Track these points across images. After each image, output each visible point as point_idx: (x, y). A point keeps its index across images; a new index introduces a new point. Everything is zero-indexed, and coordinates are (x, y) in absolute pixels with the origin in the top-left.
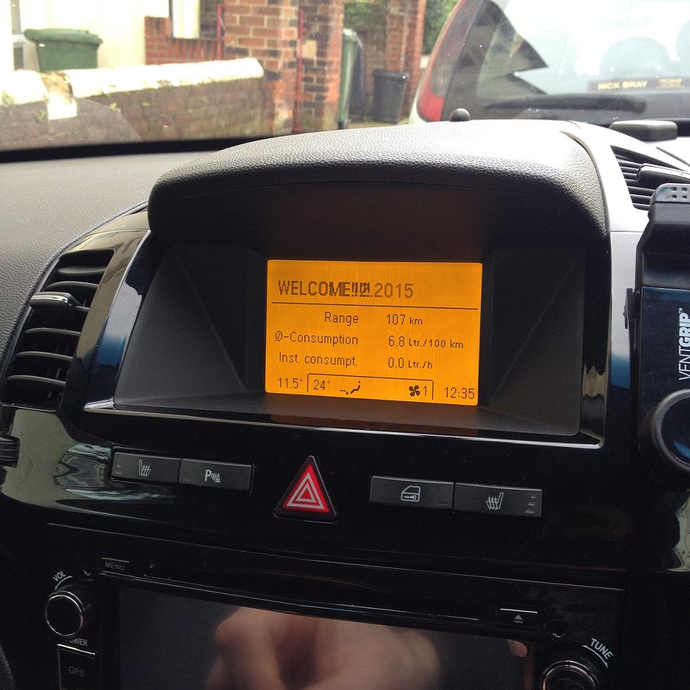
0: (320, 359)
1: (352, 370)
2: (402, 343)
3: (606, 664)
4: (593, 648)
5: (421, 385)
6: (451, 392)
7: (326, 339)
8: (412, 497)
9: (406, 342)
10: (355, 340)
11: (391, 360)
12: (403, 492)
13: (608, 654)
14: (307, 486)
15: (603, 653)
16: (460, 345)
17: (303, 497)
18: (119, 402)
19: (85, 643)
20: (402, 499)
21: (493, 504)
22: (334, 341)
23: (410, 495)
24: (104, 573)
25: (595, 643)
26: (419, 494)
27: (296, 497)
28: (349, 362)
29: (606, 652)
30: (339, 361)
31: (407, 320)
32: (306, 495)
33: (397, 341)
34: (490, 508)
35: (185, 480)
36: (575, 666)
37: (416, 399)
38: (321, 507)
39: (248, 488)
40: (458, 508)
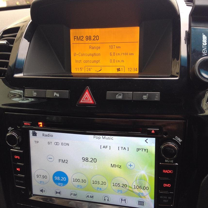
0: (88, 61)
1: (99, 64)
2: (114, 55)
3: (180, 144)
4: (176, 139)
5: (121, 68)
6: (130, 70)
7: (90, 55)
8: (120, 97)
9: (116, 54)
10: (99, 54)
11: (111, 60)
12: (117, 96)
13: (181, 141)
14: (87, 96)
15: (179, 140)
16: (132, 54)
17: (85, 99)
18: (25, 74)
19: (19, 148)
20: (116, 98)
21: (145, 98)
22: (93, 55)
23: (119, 97)
24: (24, 127)
25: (177, 137)
26: (122, 96)
27: (83, 99)
28: (97, 62)
29: (180, 140)
30: (94, 61)
31: (116, 47)
32: (86, 99)
33: (113, 54)
34: (144, 99)
35: (48, 96)
36: (171, 144)
37: (119, 72)
38: (91, 102)
39: (68, 98)
40: (134, 99)
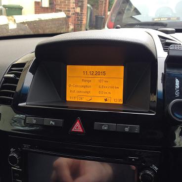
3: (156, 171)
4: (153, 167)
5: (108, 98)
8: (105, 128)
10: (90, 86)
12: (103, 127)
14: (77, 125)
18: (27, 103)
19: (19, 167)
20: (103, 129)
22: (85, 87)
24: (24, 149)
26: (107, 127)
27: (75, 128)
29: (156, 168)
31: (104, 81)
34: (126, 131)
35: (45, 124)
36: (148, 172)
37: (106, 102)
39: (62, 126)
40: (117, 130)
